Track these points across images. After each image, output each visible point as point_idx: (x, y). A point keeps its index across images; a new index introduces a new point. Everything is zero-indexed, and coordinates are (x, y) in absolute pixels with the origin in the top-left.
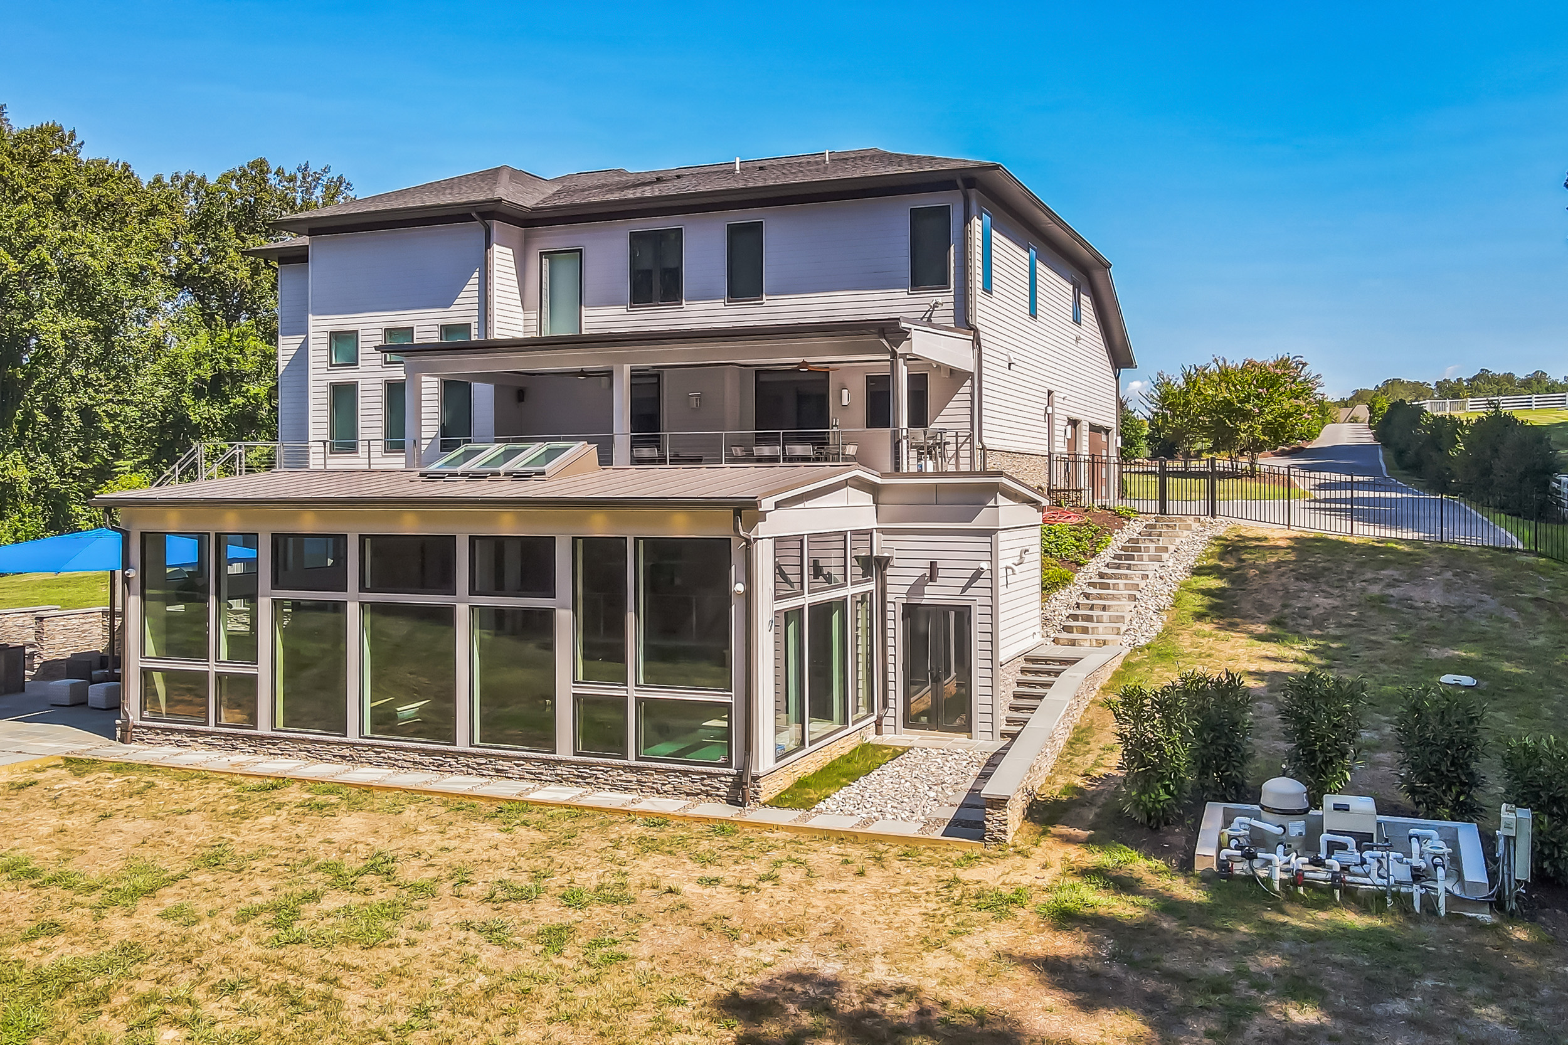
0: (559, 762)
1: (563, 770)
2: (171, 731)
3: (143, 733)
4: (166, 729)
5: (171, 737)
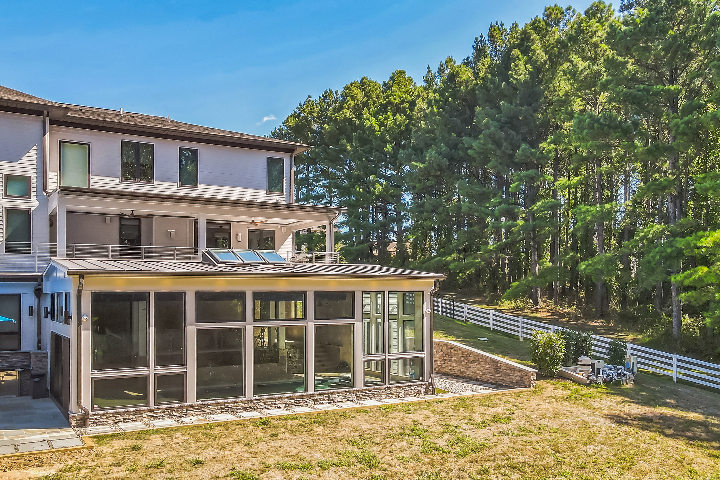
0: (358, 391)
1: (360, 394)
2: (121, 414)
3: (96, 419)
4: (116, 413)
5: (121, 418)
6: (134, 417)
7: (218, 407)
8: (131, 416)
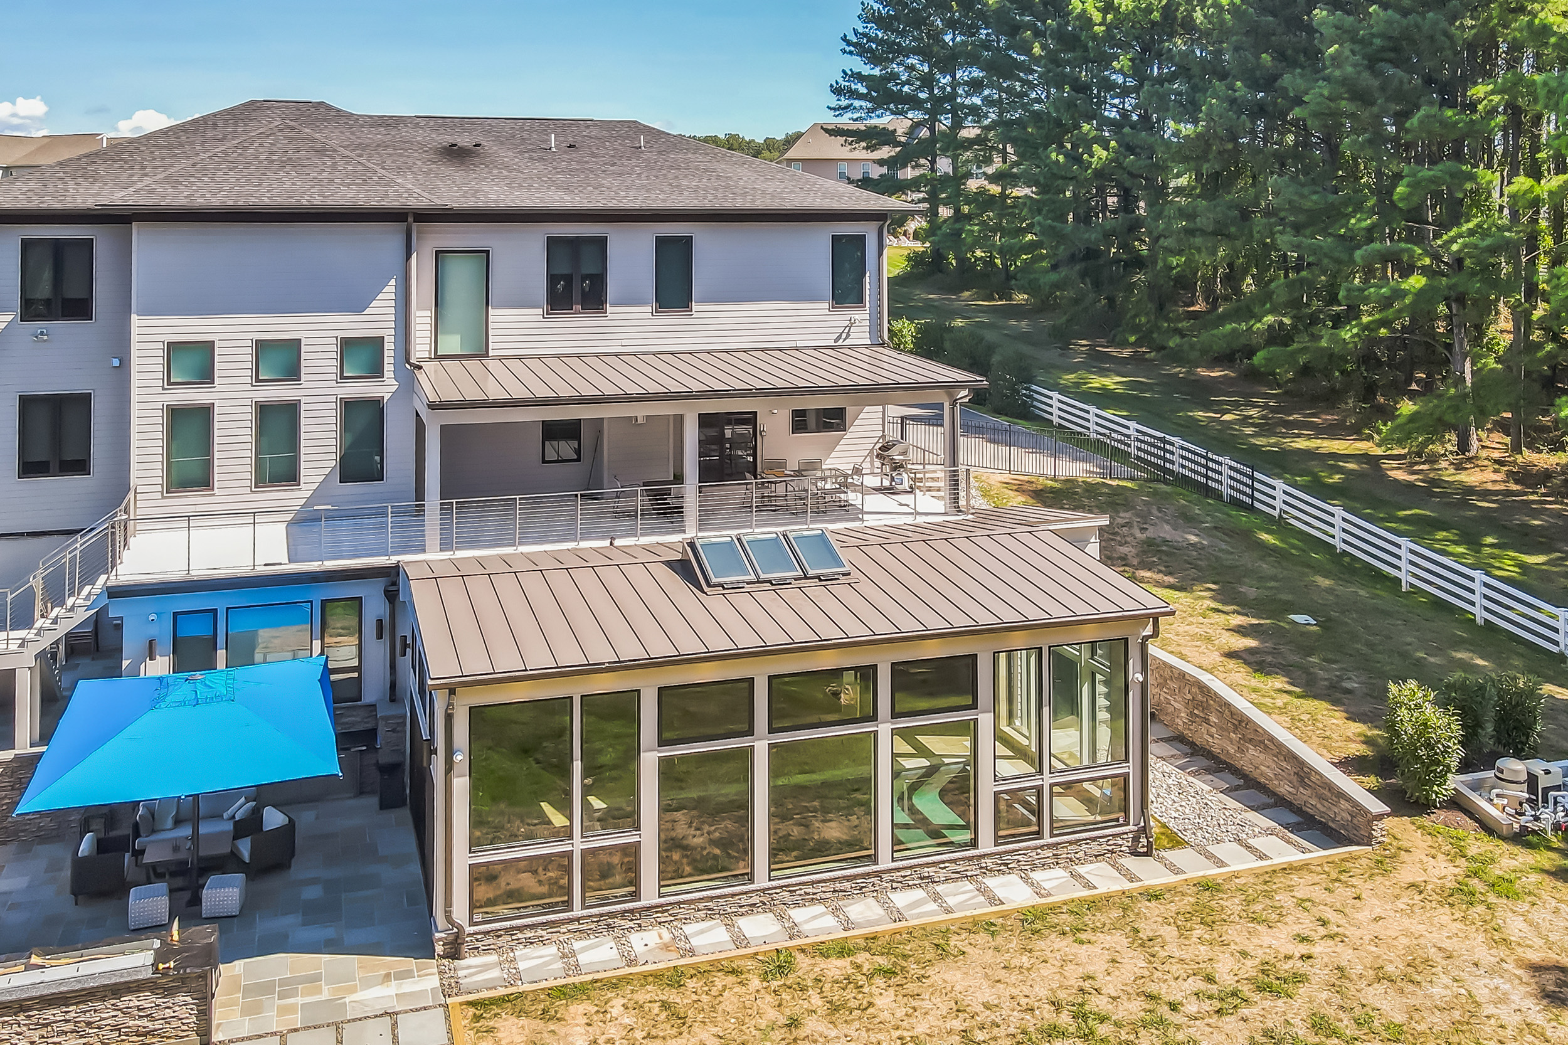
0: (984, 856)
2: (521, 929)
3: (477, 940)
4: (513, 928)
5: (520, 936)
6: (544, 933)
7: (701, 906)
8: (540, 932)
